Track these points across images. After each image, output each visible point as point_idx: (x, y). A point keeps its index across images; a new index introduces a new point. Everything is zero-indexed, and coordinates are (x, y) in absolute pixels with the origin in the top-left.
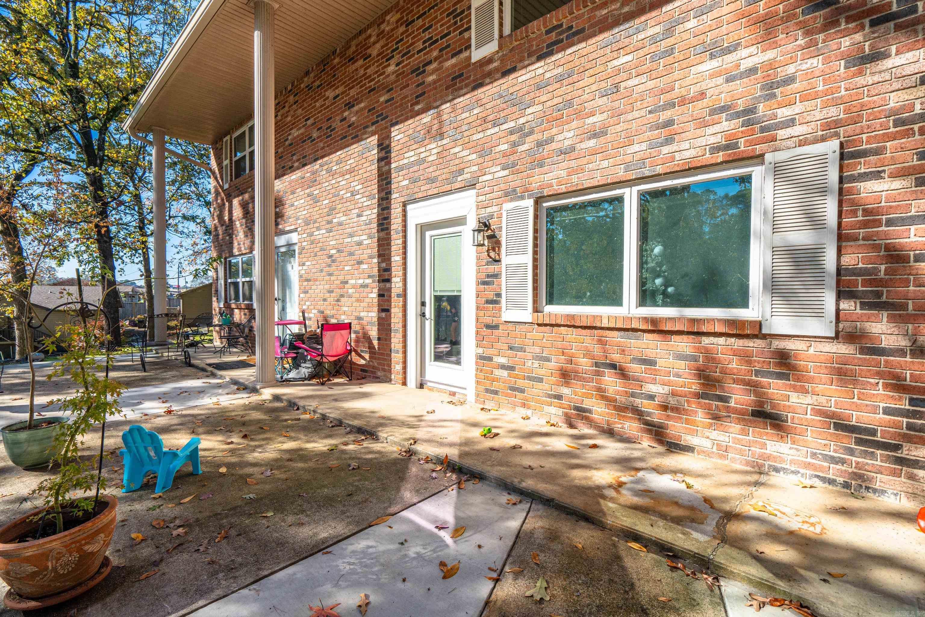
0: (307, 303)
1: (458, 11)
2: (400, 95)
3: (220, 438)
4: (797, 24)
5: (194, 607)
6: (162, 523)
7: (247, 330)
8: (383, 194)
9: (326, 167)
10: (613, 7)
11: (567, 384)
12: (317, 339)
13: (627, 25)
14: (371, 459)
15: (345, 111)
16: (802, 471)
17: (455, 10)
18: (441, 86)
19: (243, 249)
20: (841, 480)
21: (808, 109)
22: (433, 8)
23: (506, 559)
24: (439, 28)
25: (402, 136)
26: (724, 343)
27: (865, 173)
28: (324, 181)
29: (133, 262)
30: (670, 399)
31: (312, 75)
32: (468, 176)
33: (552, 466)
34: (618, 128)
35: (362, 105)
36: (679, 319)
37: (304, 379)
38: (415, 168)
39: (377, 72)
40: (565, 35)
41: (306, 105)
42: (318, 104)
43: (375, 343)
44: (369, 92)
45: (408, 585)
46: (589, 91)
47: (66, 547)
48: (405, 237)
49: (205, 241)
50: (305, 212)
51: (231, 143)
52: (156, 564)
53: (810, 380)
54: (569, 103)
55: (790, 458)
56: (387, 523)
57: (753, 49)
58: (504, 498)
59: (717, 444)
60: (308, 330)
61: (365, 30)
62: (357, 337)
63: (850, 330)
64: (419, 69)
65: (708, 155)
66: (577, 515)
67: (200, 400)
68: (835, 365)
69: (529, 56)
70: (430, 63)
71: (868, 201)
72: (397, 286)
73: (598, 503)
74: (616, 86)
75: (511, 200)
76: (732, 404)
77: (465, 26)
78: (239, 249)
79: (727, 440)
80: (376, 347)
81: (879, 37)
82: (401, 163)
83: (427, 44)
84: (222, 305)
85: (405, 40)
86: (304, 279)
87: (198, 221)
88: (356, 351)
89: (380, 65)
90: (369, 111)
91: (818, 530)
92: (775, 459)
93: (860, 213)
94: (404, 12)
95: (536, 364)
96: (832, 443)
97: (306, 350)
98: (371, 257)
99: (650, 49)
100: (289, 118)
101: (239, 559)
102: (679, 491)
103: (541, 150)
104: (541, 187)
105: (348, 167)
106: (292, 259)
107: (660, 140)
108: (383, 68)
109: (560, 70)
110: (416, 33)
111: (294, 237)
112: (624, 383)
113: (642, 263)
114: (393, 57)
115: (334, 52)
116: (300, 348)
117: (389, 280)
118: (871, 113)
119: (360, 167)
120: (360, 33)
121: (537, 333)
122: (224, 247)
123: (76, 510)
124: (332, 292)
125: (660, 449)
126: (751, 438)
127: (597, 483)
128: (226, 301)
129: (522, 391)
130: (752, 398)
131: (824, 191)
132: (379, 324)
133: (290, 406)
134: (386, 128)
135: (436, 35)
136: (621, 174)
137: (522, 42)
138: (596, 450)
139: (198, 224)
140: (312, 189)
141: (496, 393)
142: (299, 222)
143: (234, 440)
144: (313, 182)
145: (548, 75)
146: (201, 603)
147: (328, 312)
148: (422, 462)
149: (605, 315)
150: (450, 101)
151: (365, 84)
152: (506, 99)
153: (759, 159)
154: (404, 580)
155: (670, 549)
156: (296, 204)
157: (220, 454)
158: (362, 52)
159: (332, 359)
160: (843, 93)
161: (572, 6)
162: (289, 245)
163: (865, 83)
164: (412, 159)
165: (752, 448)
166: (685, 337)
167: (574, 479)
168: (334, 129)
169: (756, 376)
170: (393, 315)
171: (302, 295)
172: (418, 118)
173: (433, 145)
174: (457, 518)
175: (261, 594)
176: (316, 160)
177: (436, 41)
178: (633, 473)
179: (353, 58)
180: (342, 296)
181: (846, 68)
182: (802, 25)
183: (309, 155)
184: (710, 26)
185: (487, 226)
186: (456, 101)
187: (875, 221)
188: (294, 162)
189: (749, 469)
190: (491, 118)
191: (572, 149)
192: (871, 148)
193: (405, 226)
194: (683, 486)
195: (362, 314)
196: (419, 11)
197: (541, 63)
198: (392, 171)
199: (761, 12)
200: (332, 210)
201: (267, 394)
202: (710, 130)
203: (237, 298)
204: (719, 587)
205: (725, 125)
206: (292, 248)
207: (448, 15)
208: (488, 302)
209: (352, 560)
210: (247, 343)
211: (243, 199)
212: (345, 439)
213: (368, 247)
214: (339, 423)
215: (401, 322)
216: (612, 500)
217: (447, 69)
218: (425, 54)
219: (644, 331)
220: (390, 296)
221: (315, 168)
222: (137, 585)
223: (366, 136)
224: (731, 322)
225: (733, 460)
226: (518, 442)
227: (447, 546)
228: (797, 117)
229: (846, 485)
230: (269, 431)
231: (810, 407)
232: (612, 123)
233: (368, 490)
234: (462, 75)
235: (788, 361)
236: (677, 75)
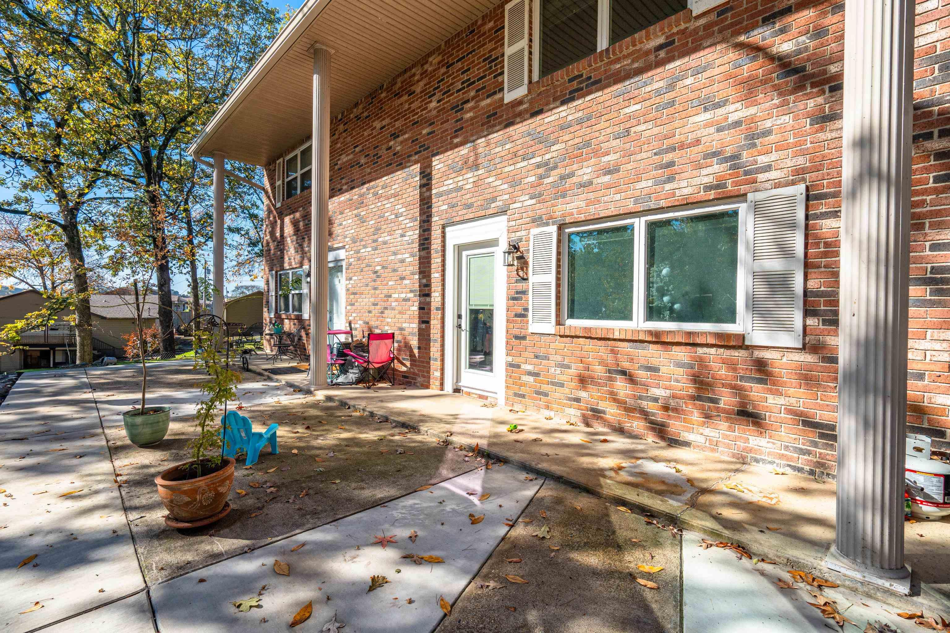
0: (354, 315)
1: (493, 57)
2: (441, 128)
3: (287, 428)
4: (773, 86)
5: (293, 533)
6: (257, 485)
7: (296, 339)
8: (424, 217)
9: (372, 191)
10: (625, 63)
11: (584, 388)
12: (362, 347)
13: (637, 79)
14: (415, 447)
15: (390, 141)
16: (777, 461)
17: (491, 56)
18: (477, 122)
19: (293, 263)
20: (807, 468)
21: (782, 158)
22: (471, 53)
23: (521, 515)
24: (476, 72)
25: (442, 165)
26: (715, 353)
27: (826, 212)
28: (371, 203)
29: (182, 273)
30: (671, 401)
31: (361, 107)
32: (500, 203)
33: (566, 454)
34: (629, 167)
35: (406, 136)
36: (678, 331)
37: (352, 383)
38: (454, 195)
39: (420, 107)
40: (585, 84)
41: (354, 134)
42: (366, 134)
43: (416, 351)
44: (413, 124)
45: (445, 528)
46: (604, 134)
47: (208, 486)
48: (444, 256)
49: (249, 252)
50: (353, 231)
51: (284, 165)
52: (259, 509)
53: (784, 384)
54: (588, 144)
55: (768, 450)
56: (430, 490)
57: (738, 105)
58: (523, 476)
59: (710, 440)
60: (355, 339)
61: (410, 69)
62: (399, 346)
63: (815, 342)
64: (458, 106)
65: (702, 193)
66: (580, 489)
67: (263, 400)
68: (803, 372)
69: (555, 100)
70: (467, 101)
71: (827, 236)
72: (436, 300)
73: (599, 480)
74: (628, 131)
75: (539, 226)
76: (722, 405)
77: (499, 71)
78: (290, 264)
79: (717, 435)
80: (417, 355)
81: (836, 101)
82: (441, 189)
83: (465, 85)
84: (272, 315)
85: (446, 80)
86: (351, 292)
87: (243, 233)
88: (398, 359)
89: (423, 101)
90: (413, 141)
91: (773, 502)
92: (756, 452)
93: (822, 245)
94: (445, 54)
95: (558, 371)
96: (801, 437)
97: (354, 357)
98: (413, 274)
99: (655, 100)
100: (339, 145)
101: (320, 508)
102: (669, 474)
103: (563, 183)
104: (563, 216)
105: (393, 192)
106: (339, 274)
107: (663, 178)
108: (425, 104)
109: (580, 114)
110: (455, 74)
111: (342, 254)
112: (633, 388)
113: (649, 284)
114: (434, 94)
115: (381, 87)
116: (347, 355)
117: (428, 295)
118: (830, 163)
119: (404, 191)
120: (405, 71)
121: (559, 343)
122: (275, 262)
123: (210, 463)
124: (377, 305)
125: (663, 444)
126: (737, 434)
127: (601, 466)
128: (276, 312)
129: (546, 395)
130: (738, 399)
131: (793, 226)
132: (419, 335)
133: (342, 405)
134: (428, 157)
135: (473, 77)
136: (631, 206)
137: (548, 88)
138: (606, 444)
139: (242, 235)
140: (360, 210)
141: (523, 396)
142: (347, 240)
143: (300, 430)
144: (361, 204)
145: (570, 118)
146: (297, 531)
147: (373, 323)
148: (457, 450)
149: (616, 329)
150: (485, 136)
151: (409, 117)
152: (534, 137)
153: (742, 197)
154: (442, 524)
155: (649, 511)
156: (344, 223)
157: (290, 440)
158: (406, 89)
159: (377, 366)
160: (809, 145)
161: (590, 60)
162: (337, 261)
163: (825, 138)
164: (451, 187)
165: (737, 443)
166: (683, 348)
167: (583, 463)
168: (380, 157)
169: (740, 381)
170: (432, 327)
171: (349, 308)
172: (456, 150)
173: (470, 175)
174: (484, 488)
175: (339, 528)
176: (364, 184)
177: (474, 82)
178: (633, 461)
179: (399, 93)
180: (386, 308)
181: (811, 125)
182: (776, 88)
183: (357, 179)
184: (704, 84)
185: (516, 248)
186: (490, 137)
187: (833, 252)
188: (343, 185)
189: (734, 460)
190: (520, 153)
191: (591, 183)
192: (830, 192)
193: (444, 246)
194: (673, 471)
195: (404, 325)
196: (458, 55)
197: (564, 108)
198: (433, 197)
199: (745, 74)
200: (378, 229)
201: (320, 395)
202: (704, 172)
203: (287, 309)
204: (681, 535)
205: (716, 168)
206: (339, 264)
207: (484, 61)
208: (517, 315)
209: (403, 511)
210: (296, 351)
211: (294, 218)
212: (391, 432)
213: (410, 264)
214: (386, 420)
215: (439, 332)
216: (610, 478)
217: (483, 108)
218: (463, 93)
219: (650, 342)
220: (430, 309)
221: (363, 191)
222: (250, 520)
223: (409, 164)
224: (719, 335)
225: (722, 453)
226: (540, 436)
227: (475, 505)
228: (773, 163)
229: (812, 473)
230: (327, 424)
231: (783, 407)
232: (623, 163)
233: (412, 468)
234: (496, 113)
235: (766, 368)
236: (677, 123)
